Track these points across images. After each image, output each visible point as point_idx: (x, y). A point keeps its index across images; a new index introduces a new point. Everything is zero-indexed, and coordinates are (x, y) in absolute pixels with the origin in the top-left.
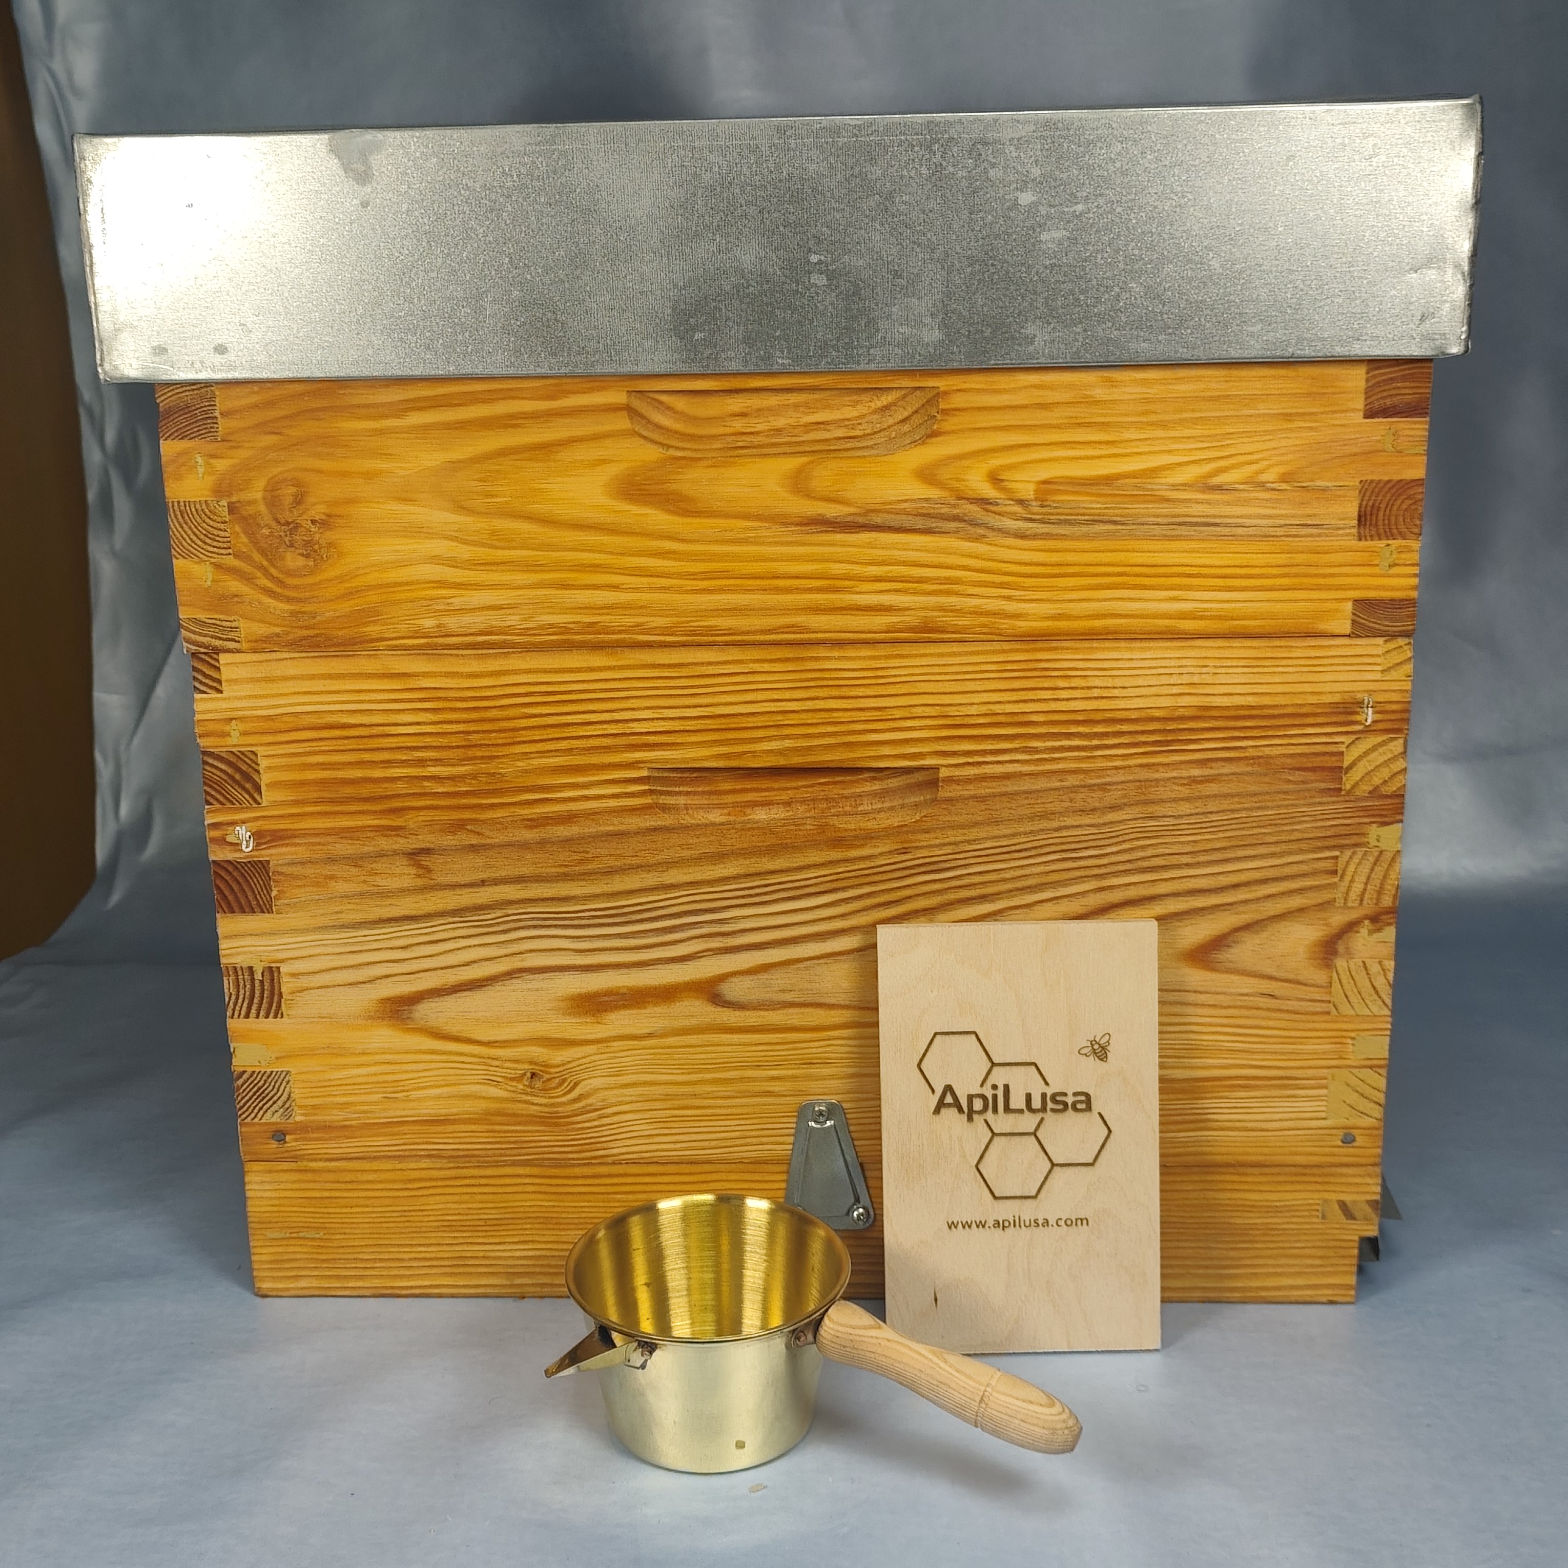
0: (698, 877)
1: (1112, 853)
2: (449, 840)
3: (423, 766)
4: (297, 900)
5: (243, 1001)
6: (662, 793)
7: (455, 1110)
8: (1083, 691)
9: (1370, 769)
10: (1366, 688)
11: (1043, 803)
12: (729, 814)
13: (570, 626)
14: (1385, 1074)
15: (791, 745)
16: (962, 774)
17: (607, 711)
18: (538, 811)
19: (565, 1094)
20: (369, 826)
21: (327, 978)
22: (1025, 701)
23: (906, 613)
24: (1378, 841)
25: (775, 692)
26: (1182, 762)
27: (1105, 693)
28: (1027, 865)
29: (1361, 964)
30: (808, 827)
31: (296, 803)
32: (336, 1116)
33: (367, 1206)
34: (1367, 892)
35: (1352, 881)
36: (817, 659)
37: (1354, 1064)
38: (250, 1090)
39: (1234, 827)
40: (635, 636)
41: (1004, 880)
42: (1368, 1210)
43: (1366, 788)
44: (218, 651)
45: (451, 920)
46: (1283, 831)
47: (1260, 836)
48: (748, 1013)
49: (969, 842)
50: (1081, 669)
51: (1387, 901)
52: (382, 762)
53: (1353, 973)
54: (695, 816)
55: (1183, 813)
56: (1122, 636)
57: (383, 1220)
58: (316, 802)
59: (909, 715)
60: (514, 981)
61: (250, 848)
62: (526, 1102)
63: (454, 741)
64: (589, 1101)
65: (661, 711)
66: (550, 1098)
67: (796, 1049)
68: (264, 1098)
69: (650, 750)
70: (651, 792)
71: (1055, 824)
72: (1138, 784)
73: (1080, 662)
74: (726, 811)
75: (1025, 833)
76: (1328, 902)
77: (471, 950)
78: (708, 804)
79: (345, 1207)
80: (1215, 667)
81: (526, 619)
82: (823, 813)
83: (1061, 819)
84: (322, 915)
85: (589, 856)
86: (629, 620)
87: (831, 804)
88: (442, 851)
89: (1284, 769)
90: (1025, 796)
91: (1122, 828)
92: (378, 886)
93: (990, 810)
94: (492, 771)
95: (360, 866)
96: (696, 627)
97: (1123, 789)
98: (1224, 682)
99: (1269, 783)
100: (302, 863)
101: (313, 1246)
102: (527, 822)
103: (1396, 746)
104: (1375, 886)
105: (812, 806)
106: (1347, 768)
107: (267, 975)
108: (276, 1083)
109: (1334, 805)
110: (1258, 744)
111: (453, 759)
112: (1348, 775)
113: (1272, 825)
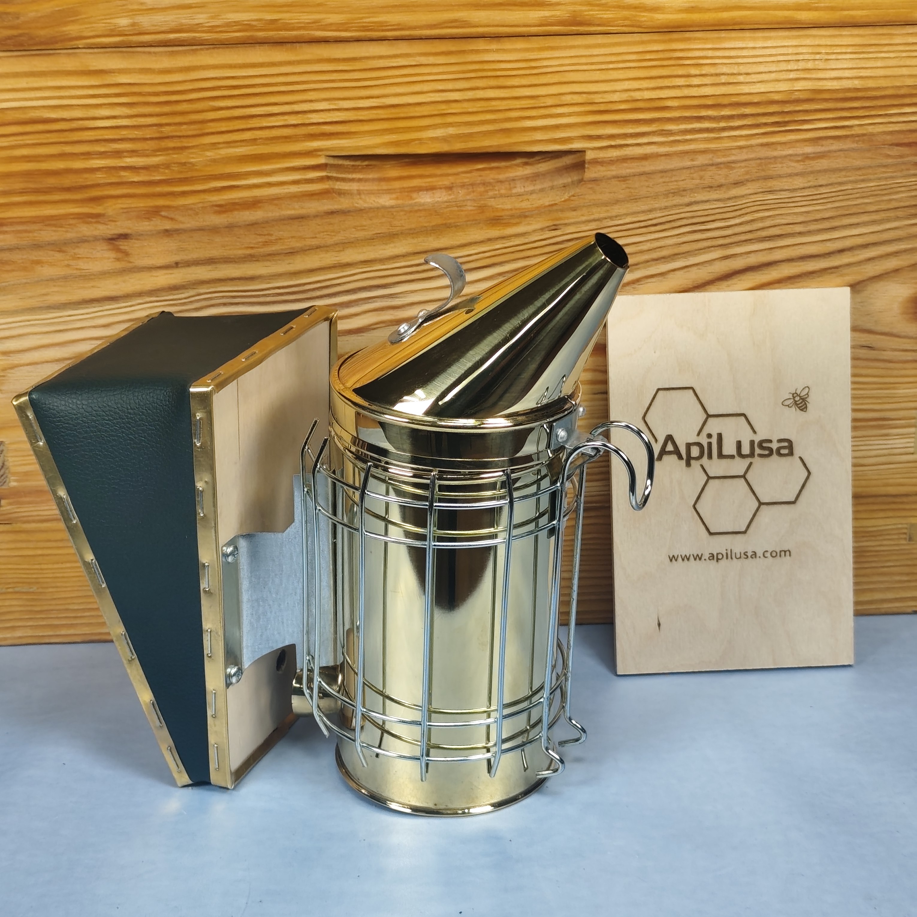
0: (371, 255)
1: (736, 225)
2: (145, 226)
3: (120, 157)
4: (6, 284)
6: (337, 179)
8: (714, 78)
11: (676, 181)
12: (397, 198)
13: (254, 23)
15: (454, 133)
16: (606, 156)
17: (287, 103)
18: (224, 197)
20: (72, 214)
22: (661, 88)
23: (558, 8)
26: (797, 141)
27: (732, 79)
28: (661, 238)
30: (470, 208)
36: (477, 51)
39: (841, 198)
40: (312, 32)
41: (642, 252)
46: (883, 201)
47: (863, 206)
49: (611, 218)
50: (711, 58)
52: (83, 154)
54: (368, 200)
55: (797, 187)
58: (22, 192)
59: (559, 103)
63: (148, 133)
65: (336, 102)
69: (327, 139)
70: (328, 178)
71: (687, 200)
72: (759, 161)
74: (394, 196)
75: (661, 209)
78: (378, 190)
79: (58, 563)
80: (827, 54)
81: (212, 18)
82: (481, 196)
83: (691, 195)
84: (30, 297)
85: (273, 238)
86: (306, 18)
87: (488, 188)
88: (139, 236)
89: (884, 145)
90: (660, 175)
91: (744, 202)
92: (80, 269)
93: (629, 188)
94: (184, 161)
95: (63, 252)
96: (368, 23)
97: (746, 166)
98: (834, 67)
99: (871, 158)
100: (10, 249)
101: (27, 600)
102: (216, 208)
105: (471, 190)
110: (863, 123)
111: (148, 150)
113: (872, 196)
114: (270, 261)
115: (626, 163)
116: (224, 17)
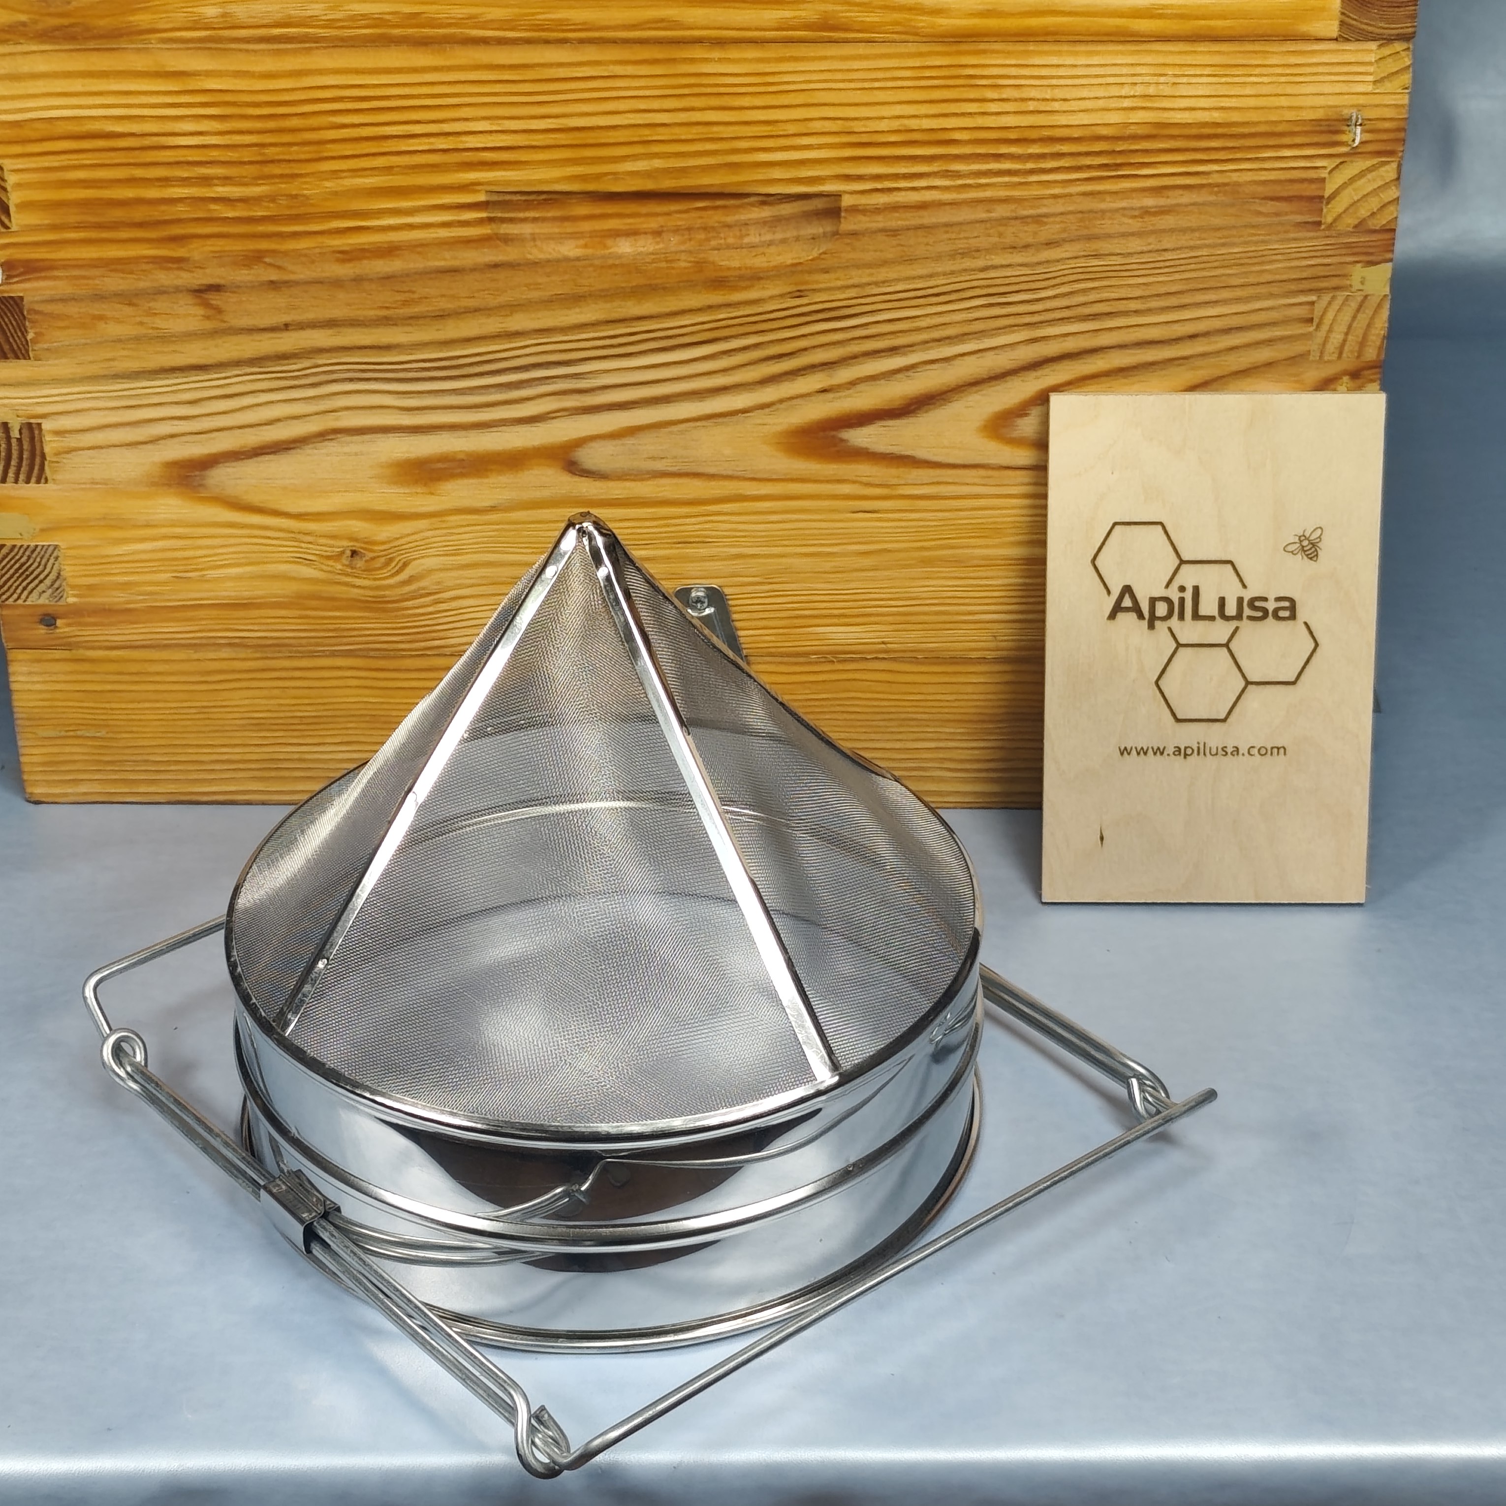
0: (549, 322)
1: (1049, 298)
2: (244, 275)
3: (210, 185)
4: (59, 344)
6: (503, 220)
7: (260, 593)
8: (1018, 104)
9: (1356, 198)
10: (1355, 102)
11: (967, 238)
12: (586, 246)
13: (387, 17)
15: (661, 166)
16: (869, 202)
17: (433, 122)
18: (351, 241)
19: (392, 576)
20: (145, 257)
21: (100, 438)
22: (947, 115)
24: (1362, 283)
25: (641, 100)
26: (1134, 190)
27: (1043, 107)
28: (947, 312)
30: (683, 264)
31: (54, 228)
32: (118, 598)
33: (157, 701)
34: (1348, 343)
35: (1330, 331)
36: (692, 61)
38: (12, 567)
39: (1193, 266)
40: (467, 31)
41: (918, 330)
43: (1350, 221)
45: (248, 370)
46: (1252, 272)
47: (1224, 278)
48: (611, 484)
49: (876, 284)
50: (1015, 77)
51: (1371, 354)
52: (159, 180)
54: (545, 249)
55: (1134, 250)
56: (1063, 38)
57: (176, 717)
58: (77, 227)
59: (805, 131)
60: (326, 443)
62: (346, 584)
63: (247, 155)
64: (422, 584)
65: (500, 122)
66: (375, 579)
67: (668, 526)
68: (28, 576)
69: (487, 170)
70: (491, 220)
71: (981, 263)
72: (1080, 215)
73: (1013, 69)
74: (582, 242)
75: (945, 274)
76: (1301, 356)
77: (273, 407)
78: (560, 233)
79: (132, 702)
80: (1175, 76)
82: (700, 246)
83: (987, 257)
84: (91, 362)
85: (416, 296)
86: (458, 12)
87: (711, 235)
88: (236, 288)
89: (1255, 198)
90: (945, 229)
91: (1060, 268)
92: (157, 329)
93: (902, 245)
94: (294, 193)
95: (135, 305)
96: (544, 20)
97: (1062, 222)
98: (1185, 94)
99: (1236, 216)
100: (63, 300)
101: (94, 746)
102: (338, 255)
103: (1387, 172)
104: (1357, 336)
105: (686, 237)
106: (1329, 197)
107: (25, 432)
108: (42, 558)
109: (1312, 241)
110: (1225, 168)
111: (246, 177)
112: (1329, 206)
113: (1237, 265)
114: (411, 325)
115: (897, 212)
116: (346, 8)
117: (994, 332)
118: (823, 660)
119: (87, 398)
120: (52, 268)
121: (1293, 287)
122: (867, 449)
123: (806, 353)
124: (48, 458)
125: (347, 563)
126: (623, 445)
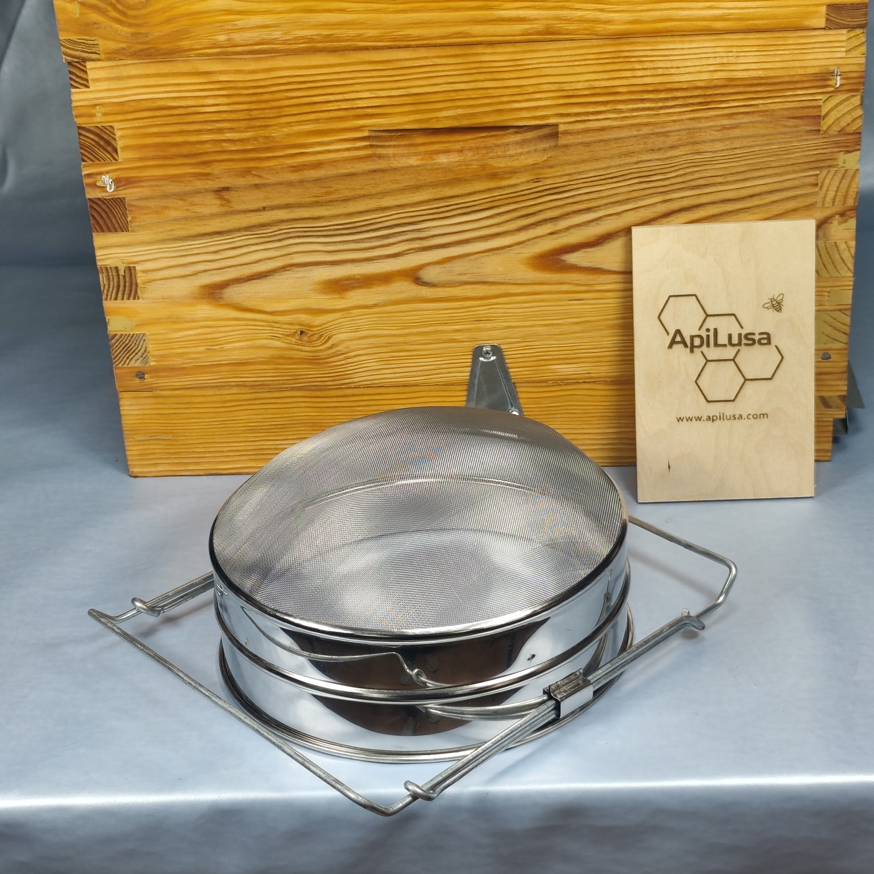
0: (404, 201)
1: (672, 177)
2: (241, 181)
3: (222, 133)
4: (144, 223)
5: (113, 290)
6: (378, 146)
7: (252, 356)
8: (652, 71)
9: (839, 116)
10: (836, 63)
11: (627, 146)
12: (422, 159)
13: (315, 37)
14: (850, 314)
15: (461, 113)
16: (573, 128)
17: (340, 94)
18: (297, 161)
19: (323, 344)
20: (189, 174)
21: (166, 273)
22: (614, 79)
23: (535, 22)
24: (844, 163)
25: (450, 77)
26: (717, 116)
27: (666, 72)
28: (617, 187)
29: (834, 244)
30: (475, 167)
31: (141, 159)
32: (177, 362)
33: (199, 418)
34: (837, 197)
35: (827, 190)
36: (477, 54)
37: (830, 308)
38: (121, 346)
39: (751, 157)
40: (357, 43)
41: (602, 198)
42: (839, 401)
43: (836, 129)
44: (85, 60)
45: (245, 233)
46: (783, 159)
47: (768, 163)
48: (438, 289)
49: (579, 173)
50: (650, 56)
51: (850, 202)
52: (196, 131)
53: (829, 250)
54: (400, 161)
55: (717, 149)
56: (676, 34)
57: (209, 427)
58: (154, 158)
59: (538, 90)
60: (287, 272)
61: (112, 190)
62: (298, 350)
63: (241, 116)
64: (339, 348)
65: (376, 92)
66: (313, 347)
68: (129, 351)
69: (370, 119)
70: (371, 146)
71: (635, 159)
72: (688, 131)
74: (420, 157)
75: (615, 166)
76: (812, 205)
77: (258, 253)
78: (408, 153)
79: (186, 419)
80: (738, 52)
81: (285, 34)
82: (483, 157)
83: (638, 156)
84: (161, 232)
85: (332, 189)
86: (352, 33)
87: (489, 151)
88: (237, 189)
89: (783, 118)
90: (615, 141)
91: (678, 160)
92: (196, 212)
93: (592, 151)
94: (267, 135)
95: (184, 200)
96: (397, 35)
97: (678, 135)
98: (743, 62)
99: (774, 128)
100: (146, 199)
101: (166, 445)
102: (292, 169)
103: (855, 101)
104: (842, 193)
105: (476, 152)
106: (824, 116)
107: (127, 272)
108: (136, 341)
109: (815, 141)
110: (766, 102)
111: (241, 128)
112: (825, 121)
113: (775, 155)
114: (329, 205)
115: (589, 133)
116: (293, 33)
117: (644, 197)
118: (555, 384)
119: (159, 252)
120: (140, 181)
121: (806, 166)
122: (576, 265)
123: (542, 213)
124: (139, 286)
125: (298, 338)
126: (444, 267)
